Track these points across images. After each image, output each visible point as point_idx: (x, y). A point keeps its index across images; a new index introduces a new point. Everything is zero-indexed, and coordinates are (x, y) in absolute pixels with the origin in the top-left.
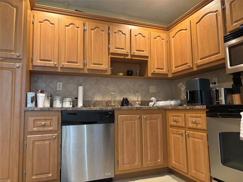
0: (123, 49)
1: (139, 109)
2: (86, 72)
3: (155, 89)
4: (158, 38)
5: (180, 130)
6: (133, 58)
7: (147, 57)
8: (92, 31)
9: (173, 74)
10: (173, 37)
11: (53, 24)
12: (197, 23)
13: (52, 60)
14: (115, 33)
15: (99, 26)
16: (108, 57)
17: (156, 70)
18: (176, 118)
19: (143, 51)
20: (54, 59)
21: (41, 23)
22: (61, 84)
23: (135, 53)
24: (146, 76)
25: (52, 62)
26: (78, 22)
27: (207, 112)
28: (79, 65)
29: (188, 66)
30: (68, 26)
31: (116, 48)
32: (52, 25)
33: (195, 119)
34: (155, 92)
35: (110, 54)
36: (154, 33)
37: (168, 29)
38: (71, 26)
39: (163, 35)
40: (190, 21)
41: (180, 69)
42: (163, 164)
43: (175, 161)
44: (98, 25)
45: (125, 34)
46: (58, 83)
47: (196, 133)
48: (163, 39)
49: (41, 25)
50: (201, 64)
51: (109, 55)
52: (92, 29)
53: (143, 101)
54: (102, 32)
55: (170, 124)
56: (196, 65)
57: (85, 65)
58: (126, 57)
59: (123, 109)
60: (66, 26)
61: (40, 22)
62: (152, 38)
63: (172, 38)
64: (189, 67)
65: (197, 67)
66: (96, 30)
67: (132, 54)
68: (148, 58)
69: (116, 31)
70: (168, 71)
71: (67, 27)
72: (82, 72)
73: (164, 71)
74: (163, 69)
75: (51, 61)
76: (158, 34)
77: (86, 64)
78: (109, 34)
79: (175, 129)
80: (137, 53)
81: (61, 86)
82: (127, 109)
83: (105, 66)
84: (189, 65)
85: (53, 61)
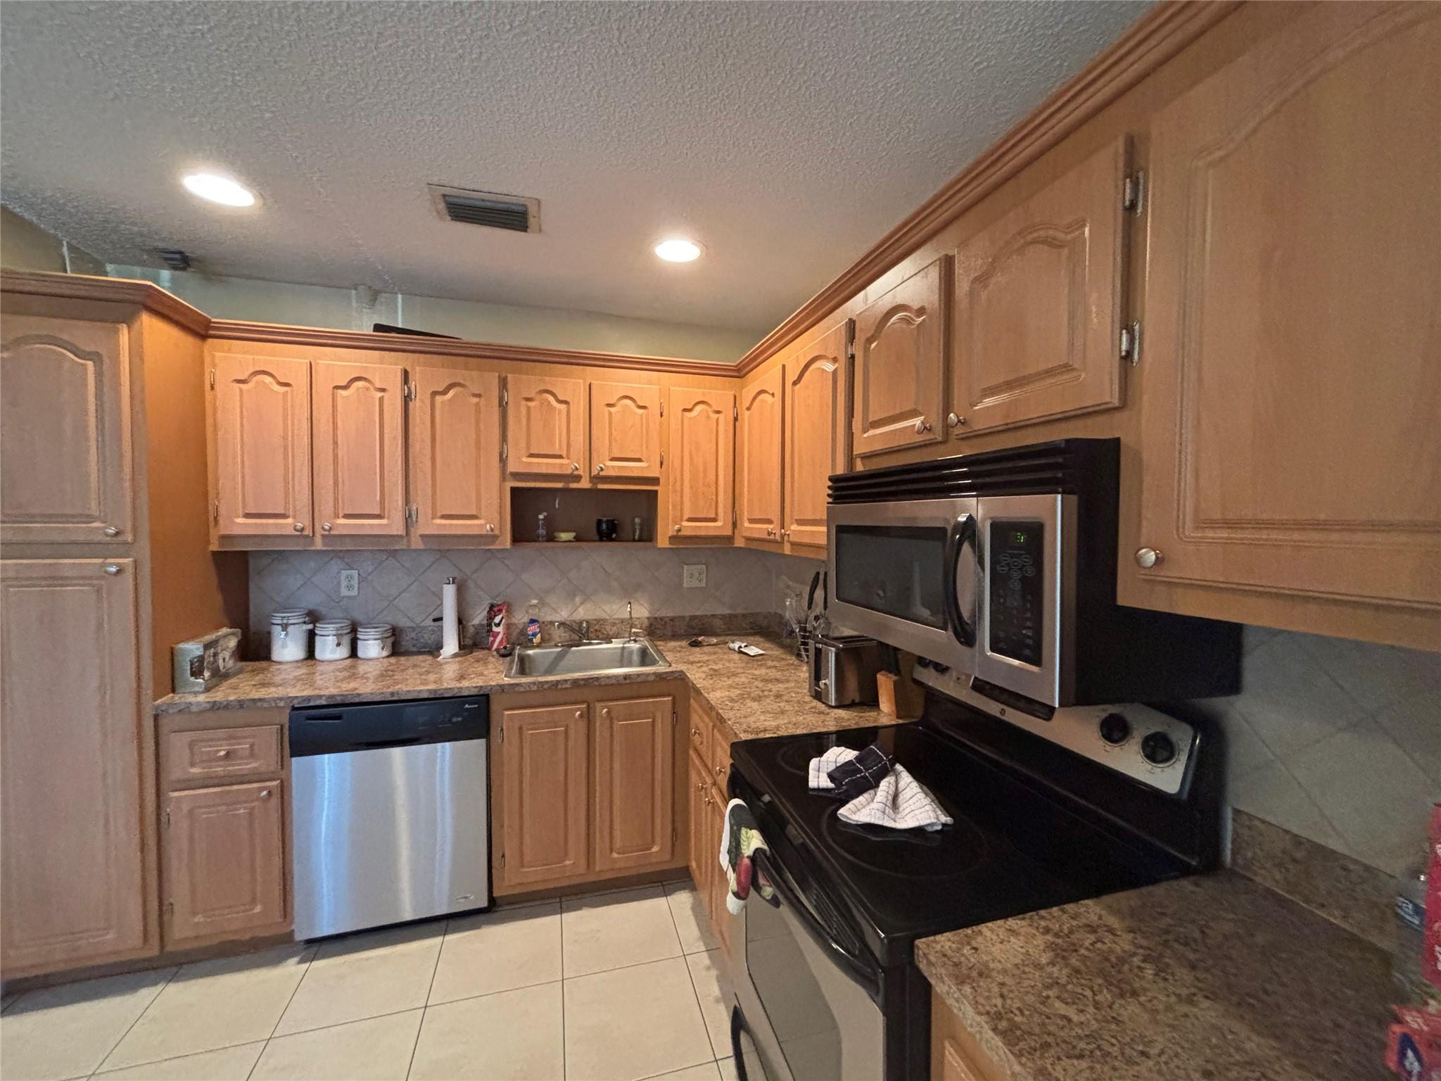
0: (560, 457)
2: (416, 545)
3: (704, 576)
4: (698, 409)
5: (704, 775)
6: (600, 486)
7: (655, 481)
8: (438, 400)
9: (748, 539)
10: (748, 408)
11: (288, 384)
12: (796, 382)
13: (291, 514)
14: (529, 400)
15: (464, 380)
16: (502, 488)
17: (685, 524)
18: (701, 725)
19: (639, 460)
20: (295, 511)
21: (241, 385)
22: (355, 573)
23: (606, 469)
25: (290, 521)
26: (384, 370)
28: (390, 524)
30: (345, 387)
31: (531, 456)
32: (285, 389)
34: (703, 584)
35: (508, 477)
36: (686, 390)
37: (737, 371)
38: (355, 387)
40: (784, 366)
42: (667, 857)
44: (460, 375)
45: (566, 403)
46: (345, 573)
48: (718, 412)
49: (241, 390)
50: (800, 539)
51: (503, 478)
52: (435, 394)
53: (655, 618)
54: (475, 400)
56: (787, 538)
58: (574, 486)
59: (521, 689)
60: (337, 387)
61: (239, 381)
62: (677, 409)
63: (747, 413)
65: (792, 544)
66: (451, 393)
67: (594, 472)
68: (658, 484)
69: (532, 394)
71: (339, 392)
72: (401, 546)
73: (719, 527)
74: (714, 520)
75: (284, 516)
76: (697, 394)
77: (416, 519)
78: (503, 406)
79: (697, 762)
80: (616, 468)
81: (355, 583)
83: (490, 520)
85: (293, 517)
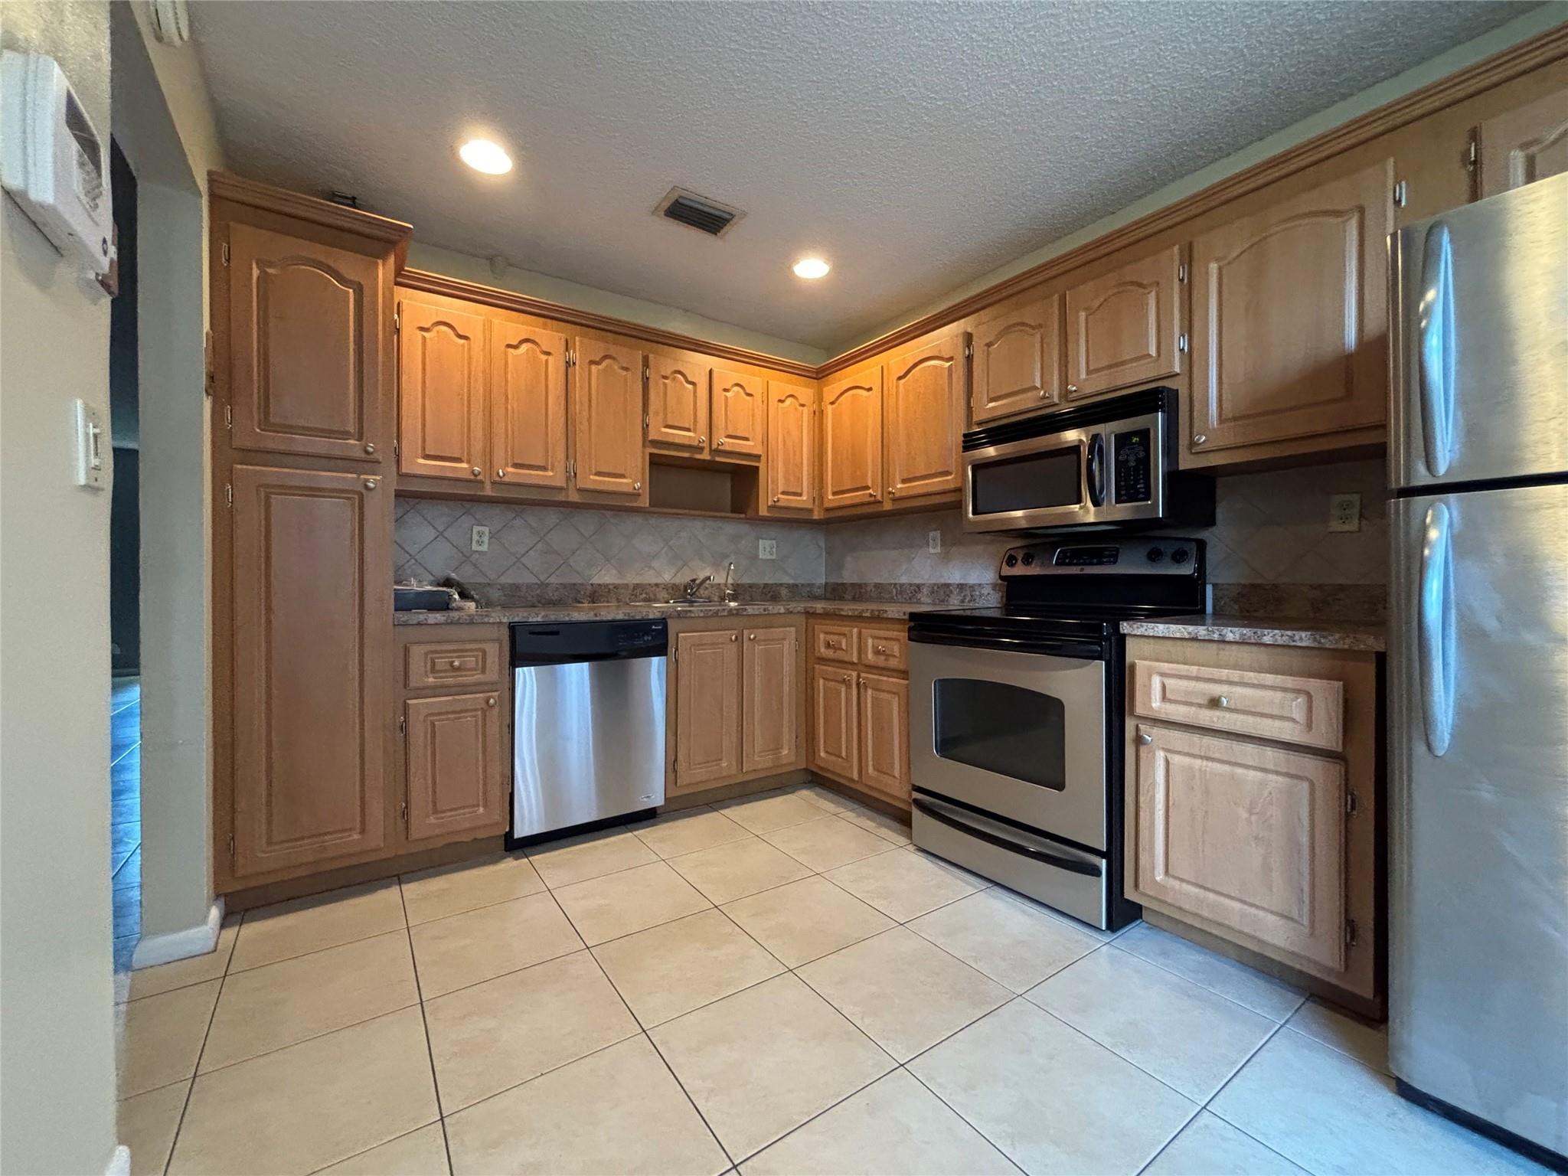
0: (688, 430)
1: (737, 614)
2: (575, 497)
3: (774, 550)
4: (789, 401)
5: (845, 671)
6: (718, 459)
7: (758, 457)
8: (593, 367)
9: (828, 510)
10: (832, 403)
11: (466, 338)
12: (900, 378)
13: (465, 458)
14: (665, 377)
15: (616, 353)
16: (643, 453)
17: (780, 496)
18: (836, 637)
19: (747, 439)
20: (469, 454)
21: (425, 334)
22: (486, 530)
23: (722, 444)
24: (750, 513)
25: (464, 465)
26: (550, 336)
27: (910, 629)
28: (553, 476)
29: (871, 495)
30: (516, 347)
31: (668, 426)
32: (462, 341)
33: (884, 642)
34: (774, 557)
35: (647, 443)
36: (780, 384)
37: (817, 373)
38: (524, 347)
39: (805, 392)
40: (882, 367)
41: (848, 498)
42: (793, 759)
43: (827, 752)
44: (613, 350)
45: (693, 384)
46: (476, 529)
47: (885, 678)
48: (803, 405)
49: (424, 338)
50: (904, 494)
51: (644, 446)
52: (592, 362)
53: (738, 585)
54: (625, 373)
55: (817, 654)
56: (891, 496)
57: (571, 476)
58: (698, 456)
59: (693, 615)
60: (509, 346)
61: (422, 329)
62: (774, 398)
63: (830, 407)
64: (873, 499)
65: (894, 500)
66: (604, 364)
67: (714, 446)
68: (759, 461)
69: (668, 372)
70: (814, 502)
71: (511, 350)
72: (561, 497)
73: (804, 500)
74: (800, 495)
75: (458, 460)
76: (790, 389)
77: (575, 474)
78: (646, 381)
79: (830, 669)
80: (729, 444)
81: (486, 539)
82: (702, 615)
83: (633, 480)
84: (871, 491)
85: (469, 462)
